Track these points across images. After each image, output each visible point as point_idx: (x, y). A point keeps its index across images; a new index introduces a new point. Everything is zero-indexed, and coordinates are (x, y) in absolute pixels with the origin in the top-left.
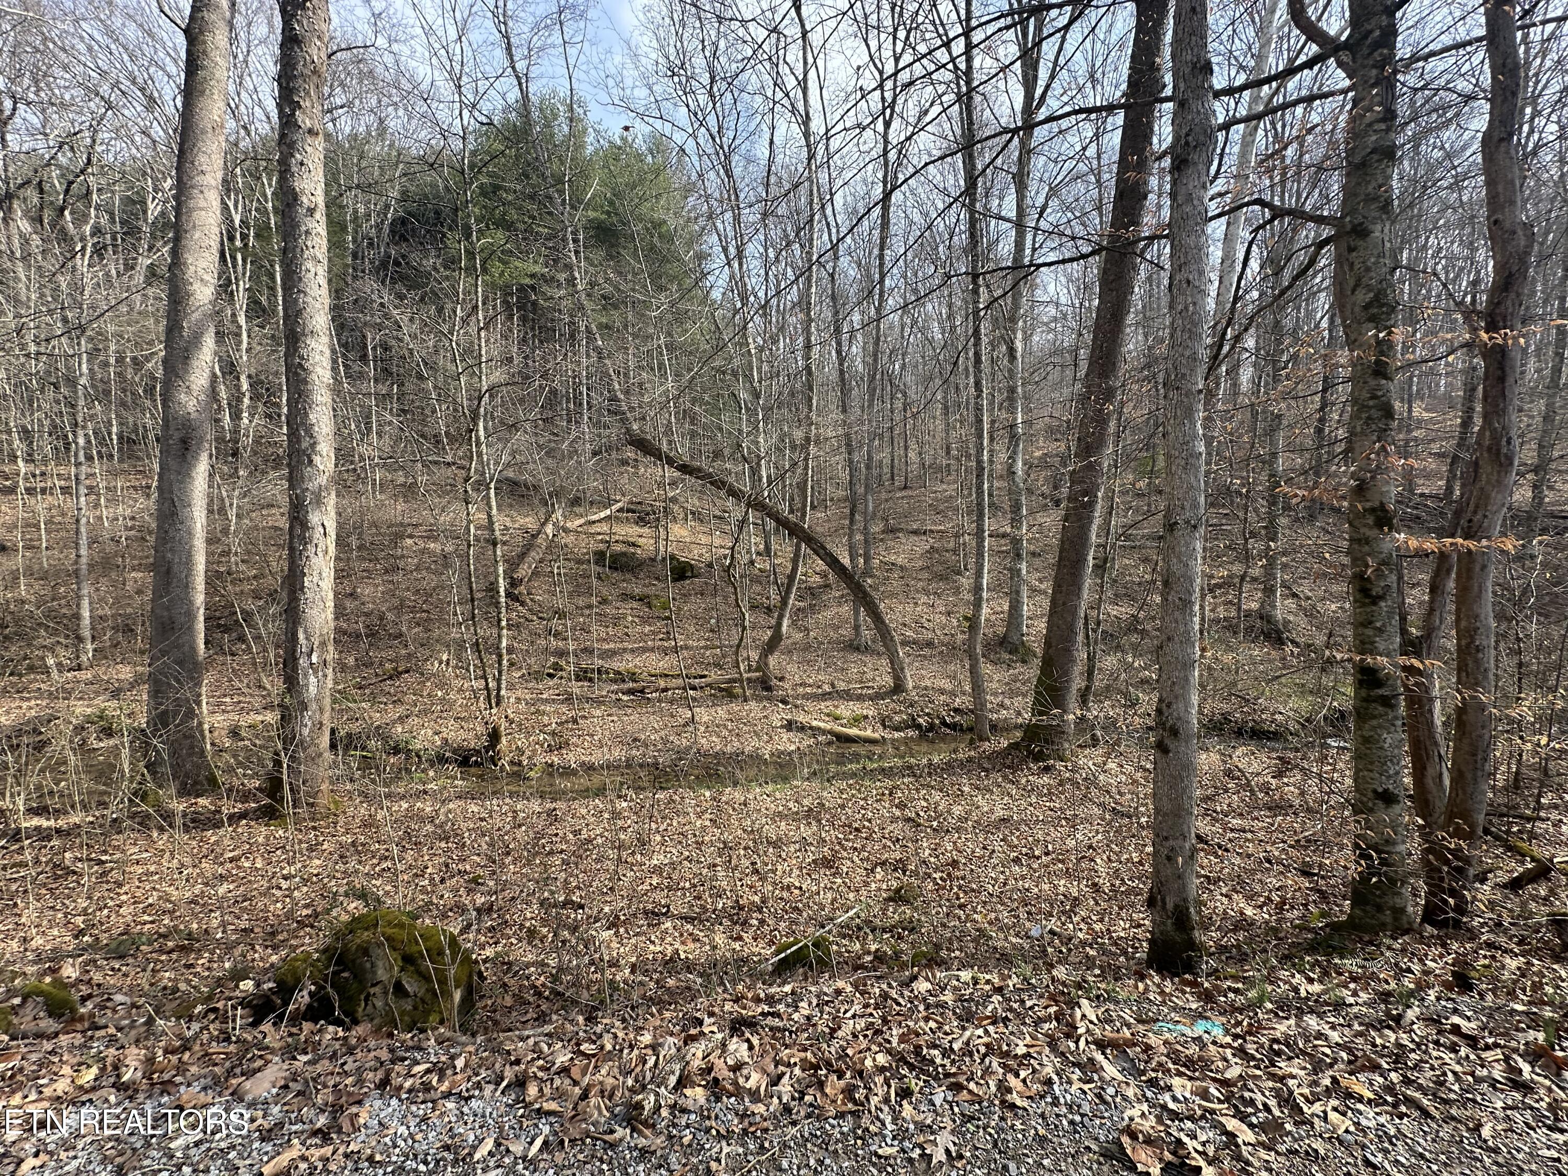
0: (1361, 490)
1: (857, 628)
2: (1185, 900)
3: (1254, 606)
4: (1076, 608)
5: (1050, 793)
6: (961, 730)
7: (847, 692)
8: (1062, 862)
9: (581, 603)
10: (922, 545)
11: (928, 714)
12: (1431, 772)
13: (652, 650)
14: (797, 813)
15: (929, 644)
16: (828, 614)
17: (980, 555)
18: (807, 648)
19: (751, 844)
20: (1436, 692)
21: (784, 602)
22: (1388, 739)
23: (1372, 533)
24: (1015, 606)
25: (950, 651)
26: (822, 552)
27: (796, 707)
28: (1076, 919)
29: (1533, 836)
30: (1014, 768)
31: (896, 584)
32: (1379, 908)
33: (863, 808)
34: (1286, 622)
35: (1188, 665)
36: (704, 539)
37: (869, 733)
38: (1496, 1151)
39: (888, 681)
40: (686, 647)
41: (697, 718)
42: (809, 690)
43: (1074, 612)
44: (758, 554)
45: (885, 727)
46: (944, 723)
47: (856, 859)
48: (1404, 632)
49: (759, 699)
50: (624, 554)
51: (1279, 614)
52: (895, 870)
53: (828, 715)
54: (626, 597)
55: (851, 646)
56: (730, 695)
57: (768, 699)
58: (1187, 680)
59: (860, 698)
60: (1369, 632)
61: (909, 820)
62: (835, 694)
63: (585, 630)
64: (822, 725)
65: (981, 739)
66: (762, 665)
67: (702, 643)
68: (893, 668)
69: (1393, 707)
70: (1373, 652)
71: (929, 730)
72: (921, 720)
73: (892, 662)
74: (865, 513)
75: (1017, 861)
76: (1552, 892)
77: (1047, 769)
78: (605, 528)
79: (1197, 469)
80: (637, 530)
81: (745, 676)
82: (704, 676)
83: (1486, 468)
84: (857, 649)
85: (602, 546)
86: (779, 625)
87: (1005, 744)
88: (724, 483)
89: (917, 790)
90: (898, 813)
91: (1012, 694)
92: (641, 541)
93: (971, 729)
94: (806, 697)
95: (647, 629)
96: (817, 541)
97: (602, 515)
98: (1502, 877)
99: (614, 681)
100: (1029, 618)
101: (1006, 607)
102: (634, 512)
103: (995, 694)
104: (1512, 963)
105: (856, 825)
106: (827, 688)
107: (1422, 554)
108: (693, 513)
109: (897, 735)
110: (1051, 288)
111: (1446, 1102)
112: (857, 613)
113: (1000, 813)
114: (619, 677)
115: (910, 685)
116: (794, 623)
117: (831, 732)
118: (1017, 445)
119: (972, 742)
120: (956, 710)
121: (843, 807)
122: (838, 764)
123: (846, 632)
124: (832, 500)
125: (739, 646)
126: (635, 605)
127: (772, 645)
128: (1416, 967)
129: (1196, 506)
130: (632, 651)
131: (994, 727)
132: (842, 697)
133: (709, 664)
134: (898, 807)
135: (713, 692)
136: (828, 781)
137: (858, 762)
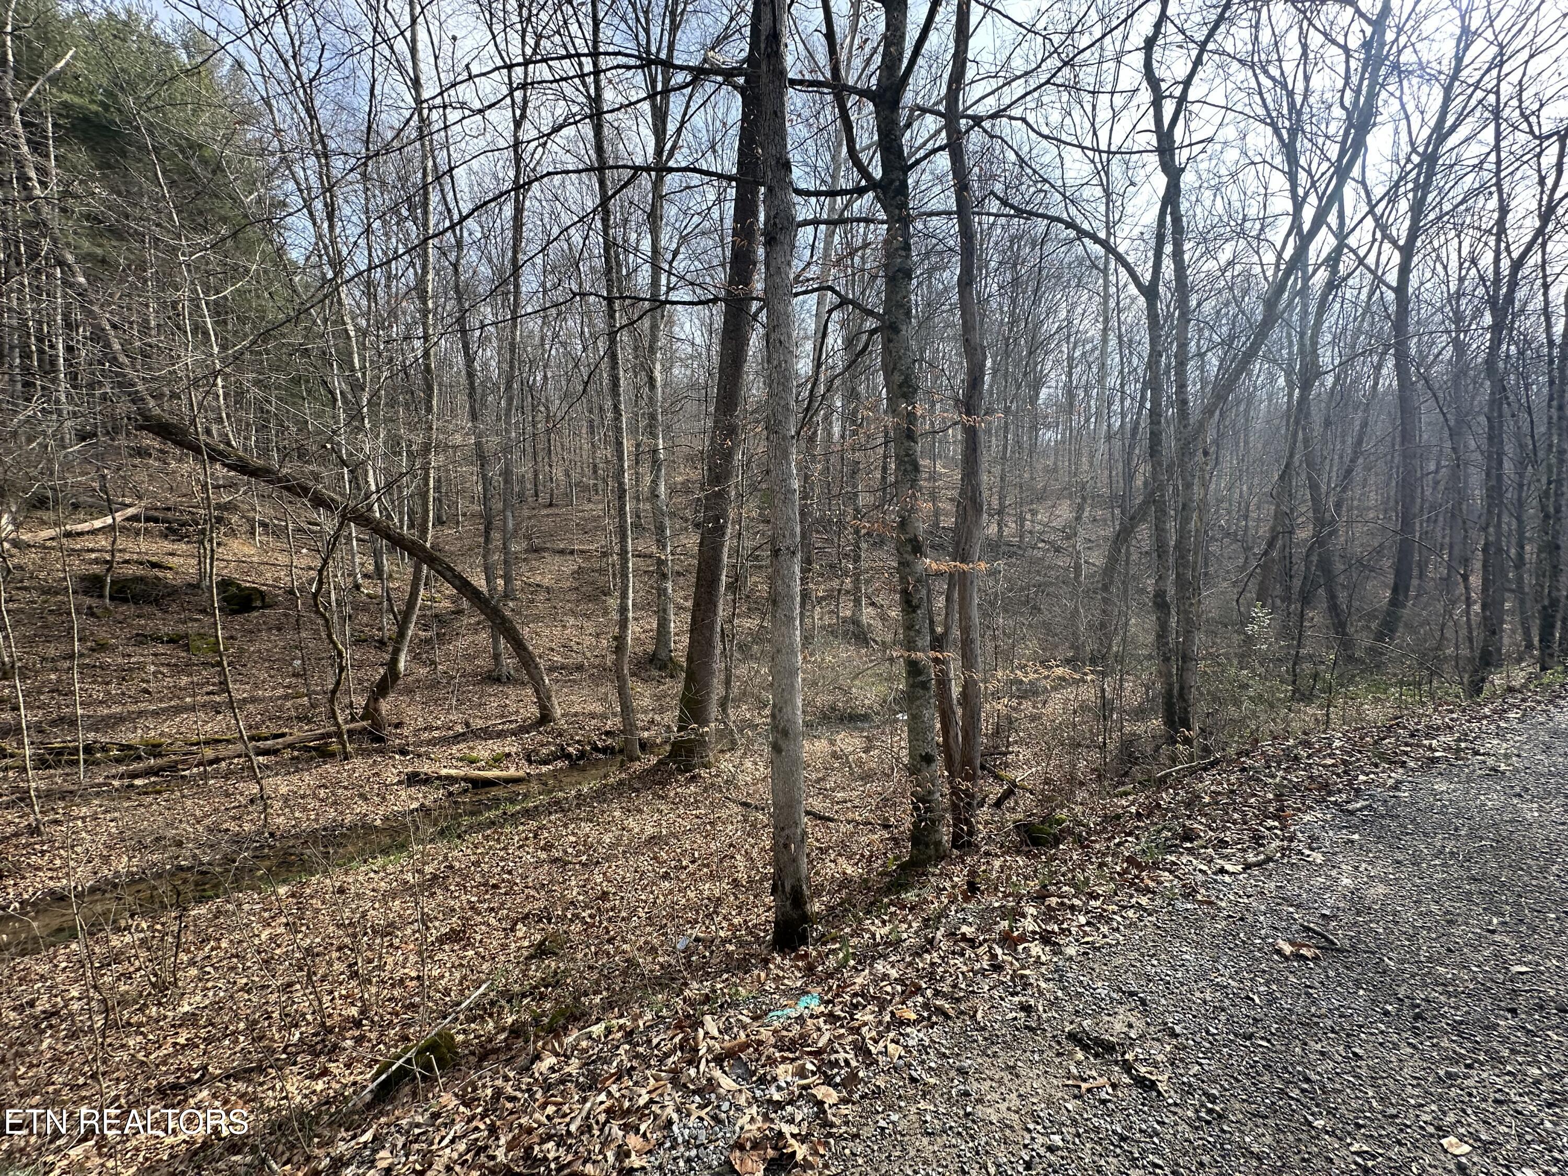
0: (903, 524)
1: (496, 657)
2: (799, 880)
3: (848, 613)
4: (713, 623)
5: (696, 801)
6: (613, 753)
7: (485, 730)
8: (707, 866)
9: (52, 652)
10: (569, 565)
11: (578, 742)
12: (952, 734)
13: (192, 708)
14: (416, 885)
15: (580, 668)
16: (461, 643)
17: (625, 576)
18: (435, 685)
19: (348, 940)
20: (952, 675)
21: (402, 634)
22: (927, 713)
23: (910, 558)
24: (663, 624)
25: (599, 674)
26: (449, 574)
27: (419, 756)
28: (717, 919)
29: (1007, 765)
30: (663, 784)
31: (541, 607)
32: (927, 845)
33: (502, 859)
34: (870, 625)
35: (793, 673)
36: (283, 559)
37: (512, 772)
38: (984, 1029)
39: (535, 711)
40: (254, 700)
41: (268, 791)
42: (436, 734)
43: (711, 628)
44: (365, 576)
45: (530, 762)
46: (596, 748)
47: (493, 921)
48: (932, 631)
49: (365, 753)
50: (141, 579)
51: (865, 620)
52: (540, 921)
53: (461, 760)
54: (141, 639)
55: (489, 677)
56: (325, 754)
57: (380, 752)
58: (793, 686)
59: (501, 735)
60: (912, 633)
61: (556, 860)
62: (471, 734)
63: (62, 690)
64: (453, 772)
65: (632, 759)
66: (371, 712)
67: (280, 692)
68: (539, 698)
69: (928, 689)
70: (915, 649)
71: (579, 758)
72: (571, 749)
73: (537, 691)
74: (504, 530)
75: (666, 876)
76: (1016, 803)
77: (693, 779)
78: (103, 542)
79: (793, 503)
80: (168, 546)
81: (345, 728)
82: (283, 735)
83: (970, 512)
84: (498, 680)
85: (96, 569)
86: (394, 661)
87: (654, 760)
88: (306, 490)
89: (566, 826)
90: (543, 855)
91: (661, 710)
92: (173, 561)
93: (621, 751)
94: (432, 742)
95: (184, 680)
96: (441, 562)
97: (98, 524)
98: (992, 798)
99: (118, 761)
100: (676, 634)
101: (655, 626)
102: (156, 520)
103: (645, 712)
104: (997, 863)
105: (493, 881)
106: (460, 729)
107: (939, 574)
108: (264, 525)
109: (544, 769)
110: (687, 326)
111: (958, 1000)
112: (496, 642)
113: (650, 831)
114: (129, 753)
115: (558, 712)
116: (416, 657)
117: (466, 779)
118: (659, 470)
119: (622, 763)
120: (607, 733)
121: (477, 864)
122: (472, 814)
123: (484, 662)
124: (464, 515)
125: (334, 692)
126: (161, 649)
127: (382, 689)
128: (948, 885)
129: (793, 535)
130: (155, 714)
131: (643, 746)
132: (478, 737)
133: (290, 718)
134: (543, 849)
135: (296, 753)
136: (459, 837)
137: (497, 808)
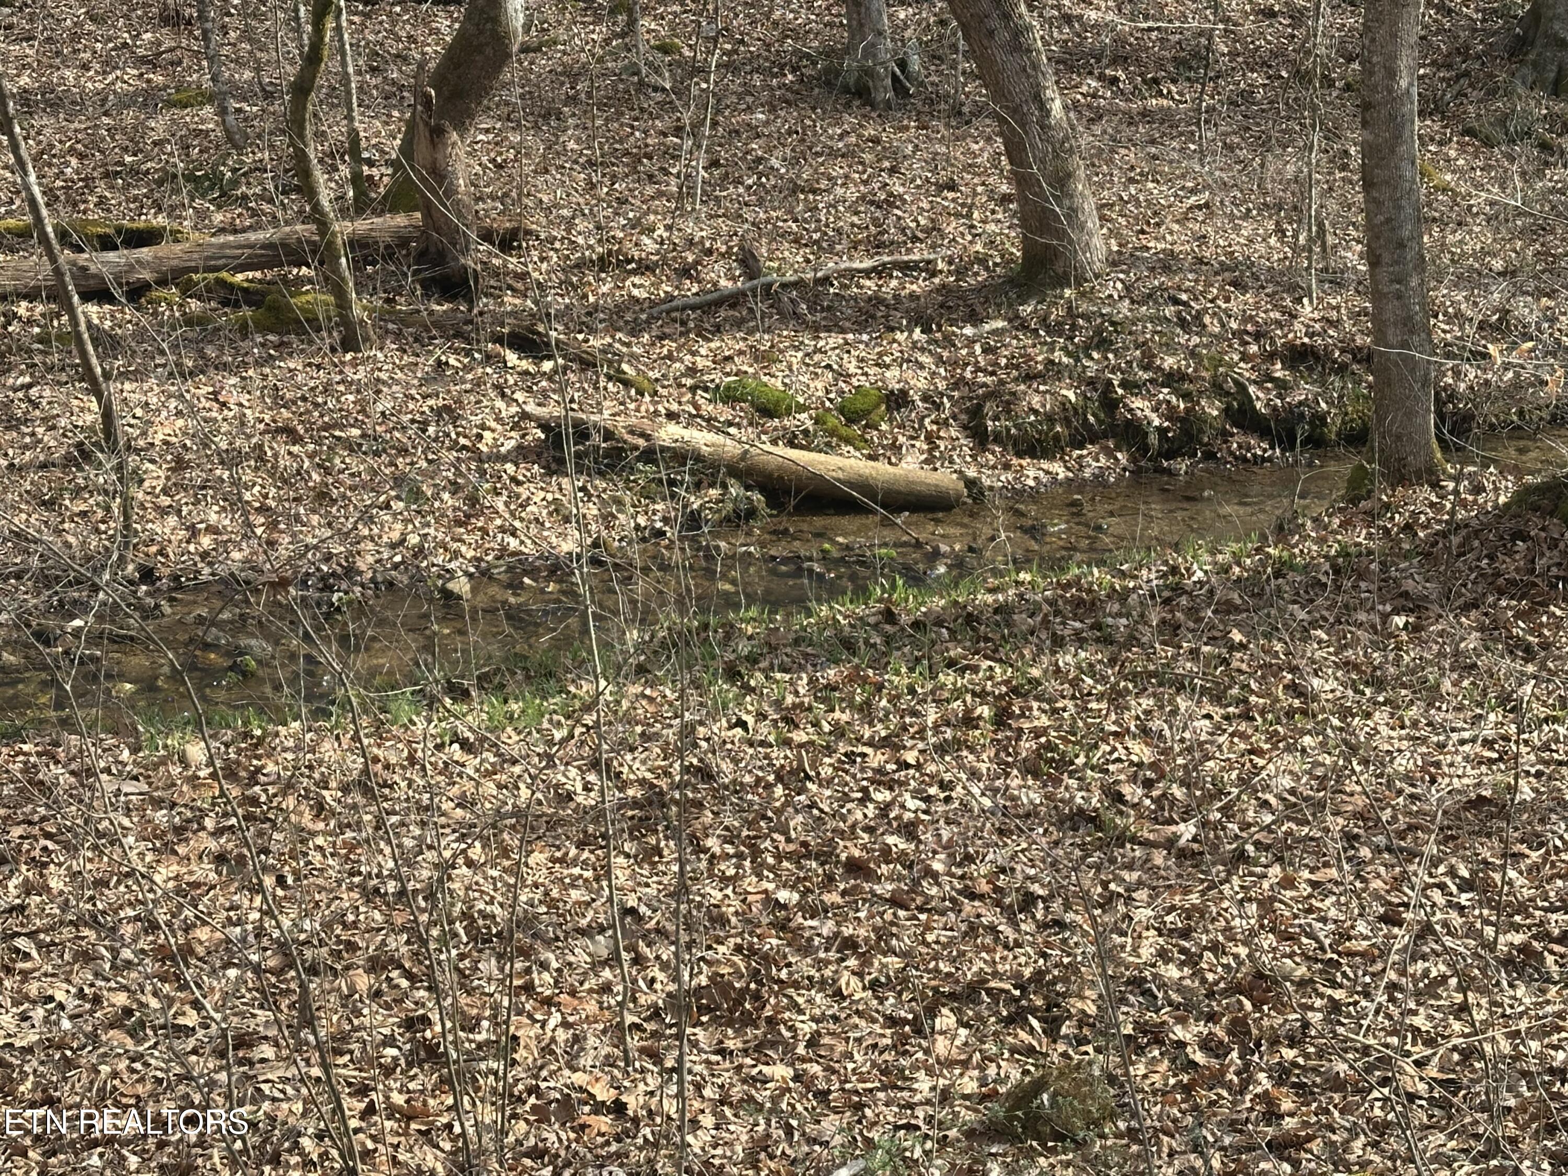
6: (1316, 442)
7: (813, 291)
11: (1173, 379)
14: (598, 814)
15: (1192, 62)
19: (398, 944)
27: (586, 363)
30: (1535, 594)
33: (881, 779)
37: (909, 469)
39: (1000, 235)
41: (127, 427)
42: (640, 286)
45: (980, 439)
46: (1241, 414)
47: (850, 984)
52: (1017, 1019)
53: (729, 396)
55: (828, 80)
57: (455, 331)
59: (872, 316)
61: (1077, 818)
62: (762, 304)
64: (702, 439)
65: (1400, 476)
66: (419, 181)
67: (129, 77)
68: (1021, 180)
71: (1173, 447)
72: (1141, 405)
73: (1015, 151)
81: (343, 228)
82: (147, 237)
84: (861, 94)
87: (1501, 491)
89: (1116, 698)
90: (1029, 794)
93: (1356, 435)
94: (627, 318)
103: (1473, 278)
105: (850, 850)
106: (722, 277)
109: (1032, 472)
117: (742, 470)
119: (1358, 489)
120: (1297, 356)
121: (794, 778)
131: (1458, 422)
132: (791, 317)
133: (168, 177)
134: (1031, 769)
135: (194, 305)
136: (732, 674)
137: (862, 593)
